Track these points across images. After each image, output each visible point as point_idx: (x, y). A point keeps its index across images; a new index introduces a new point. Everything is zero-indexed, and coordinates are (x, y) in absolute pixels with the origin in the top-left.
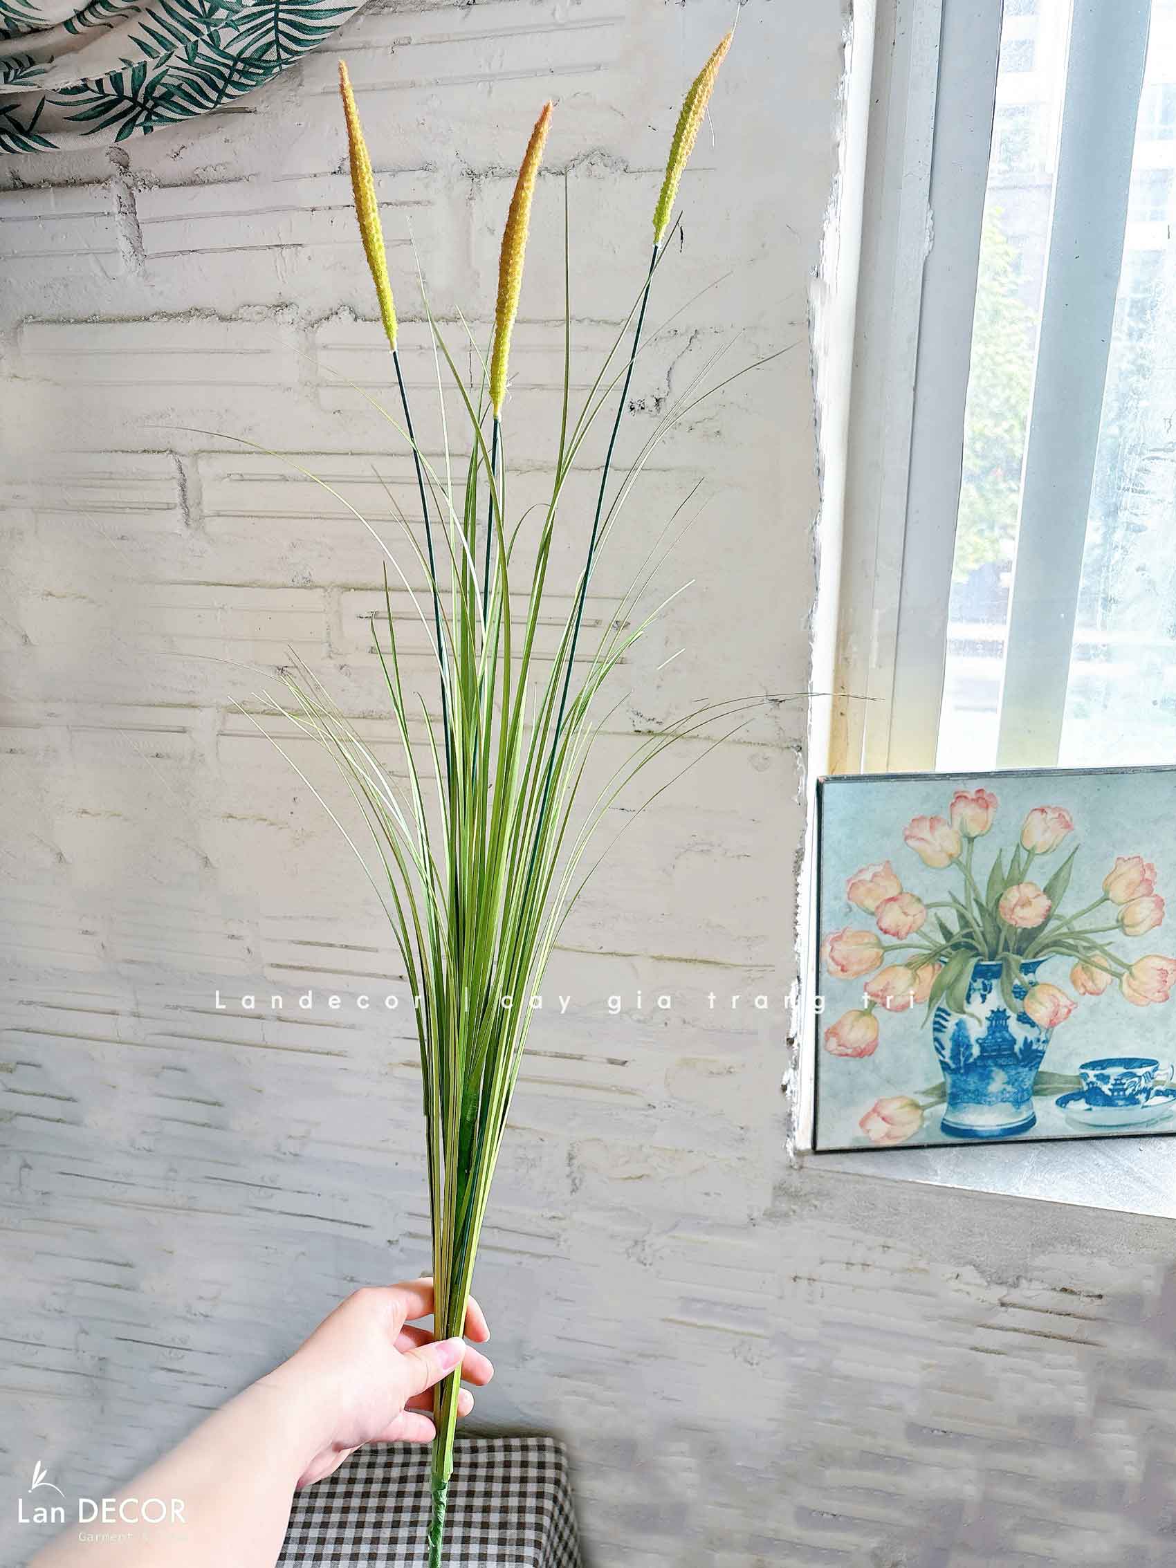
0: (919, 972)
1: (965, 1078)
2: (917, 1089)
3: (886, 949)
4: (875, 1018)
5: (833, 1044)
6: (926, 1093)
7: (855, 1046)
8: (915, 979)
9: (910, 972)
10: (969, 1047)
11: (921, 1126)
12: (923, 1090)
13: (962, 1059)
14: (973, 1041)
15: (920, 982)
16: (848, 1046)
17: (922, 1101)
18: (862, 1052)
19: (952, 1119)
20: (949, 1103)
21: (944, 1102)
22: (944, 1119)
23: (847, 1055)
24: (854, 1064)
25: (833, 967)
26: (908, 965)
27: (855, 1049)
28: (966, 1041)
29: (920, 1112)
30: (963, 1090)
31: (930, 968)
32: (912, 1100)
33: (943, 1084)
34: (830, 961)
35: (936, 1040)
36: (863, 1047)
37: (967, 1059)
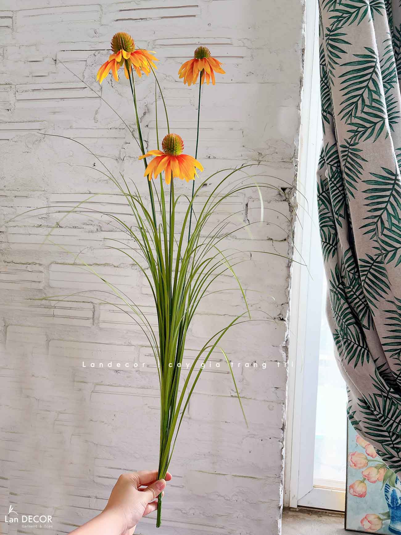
0: (379, 470)
1: (396, 511)
2: (380, 512)
3: (369, 461)
4: (365, 484)
5: (352, 491)
6: (383, 514)
7: (359, 493)
8: (378, 473)
9: (377, 470)
10: (397, 500)
11: (381, 527)
12: (382, 513)
13: (395, 504)
14: (398, 498)
15: (380, 474)
16: (357, 492)
17: (382, 517)
18: (361, 496)
19: (392, 526)
20: (391, 520)
21: (389, 519)
22: (390, 526)
23: (356, 496)
24: (359, 499)
25: (352, 464)
26: (376, 467)
27: (359, 494)
28: (396, 498)
29: (381, 521)
30: (395, 516)
31: (383, 469)
32: (378, 516)
33: (389, 512)
34: (351, 462)
35: (386, 495)
36: (361, 494)
37: (396, 504)
